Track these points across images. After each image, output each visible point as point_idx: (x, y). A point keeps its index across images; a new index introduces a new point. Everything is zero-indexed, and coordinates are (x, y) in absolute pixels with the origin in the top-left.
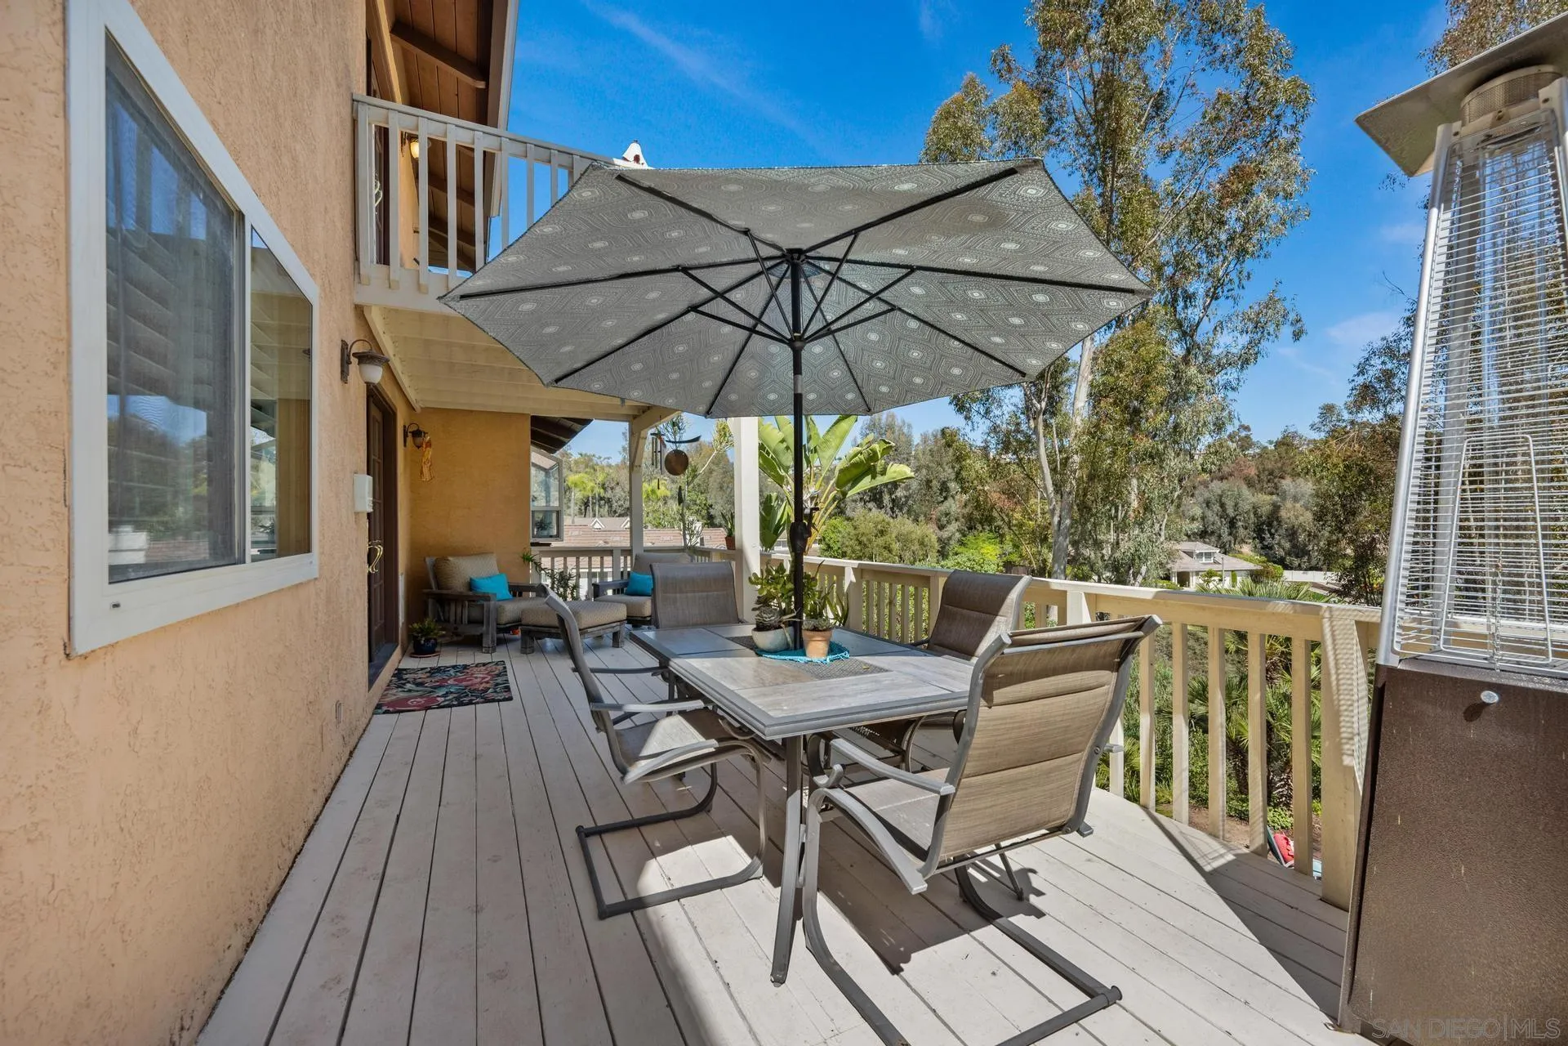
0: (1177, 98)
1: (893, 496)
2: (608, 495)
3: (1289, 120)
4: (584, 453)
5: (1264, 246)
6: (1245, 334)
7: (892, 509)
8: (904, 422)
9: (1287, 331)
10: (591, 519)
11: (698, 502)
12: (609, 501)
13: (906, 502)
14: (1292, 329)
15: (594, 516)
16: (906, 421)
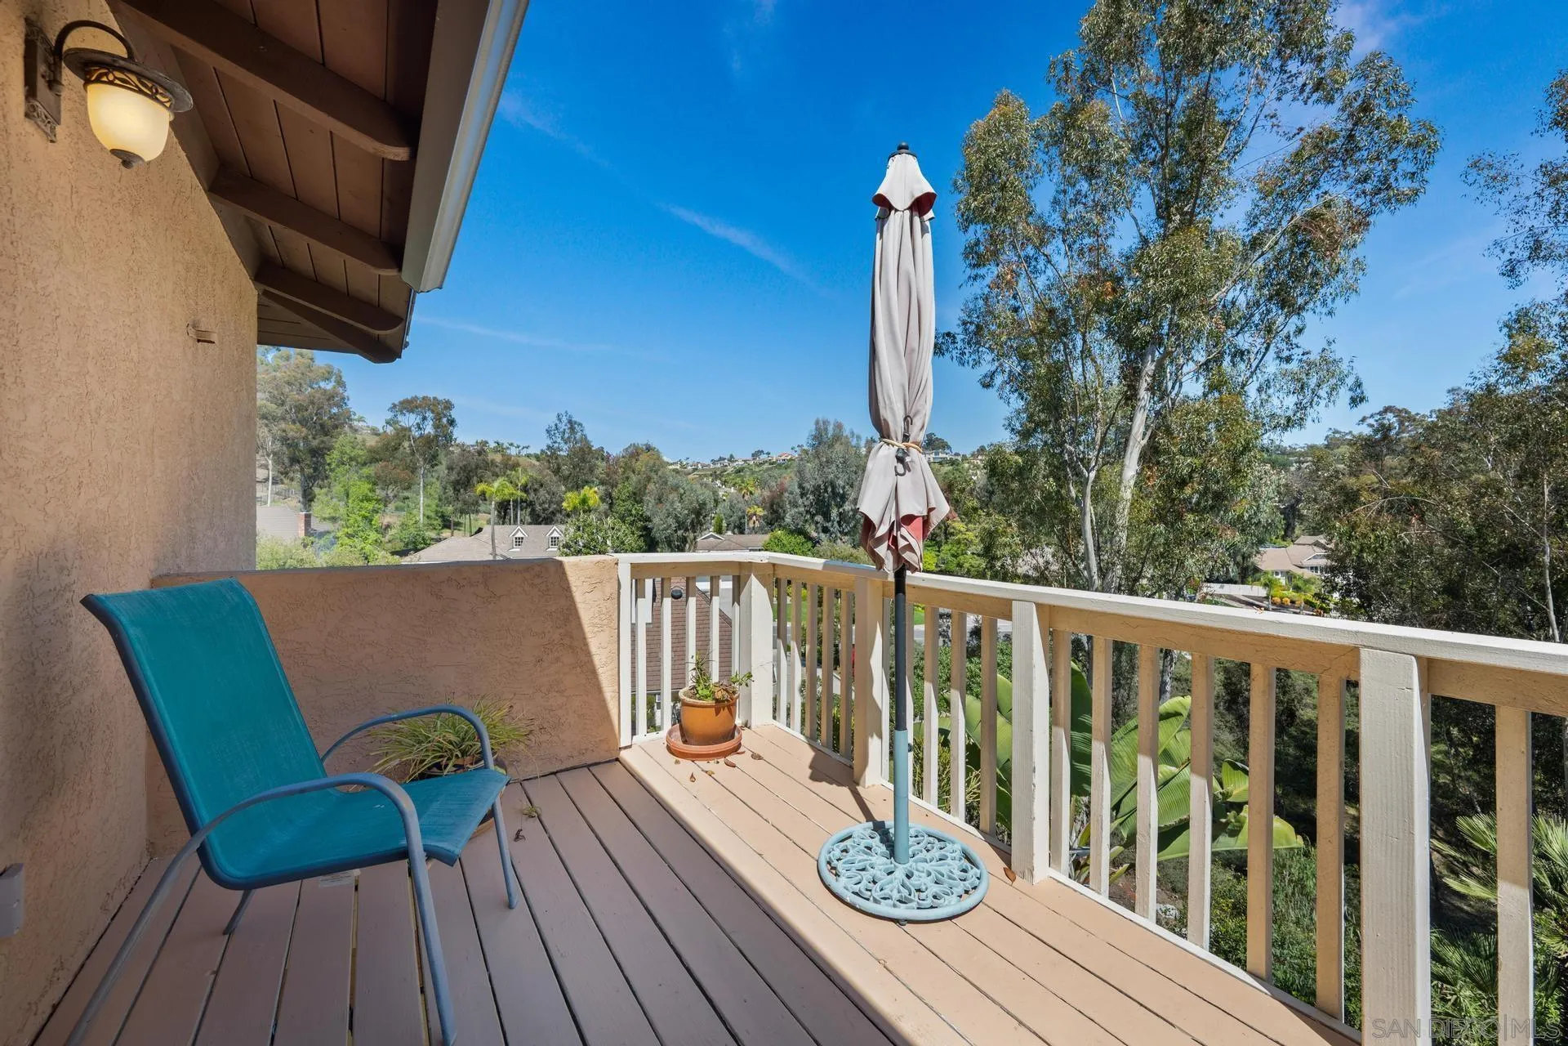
0: (1249, 129)
1: (841, 510)
2: (532, 497)
3: (1406, 166)
4: (501, 442)
5: (1329, 301)
6: (1291, 395)
7: (839, 523)
8: (852, 433)
9: (1344, 395)
10: (513, 526)
11: (634, 512)
12: (531, 504)
13: (854, 515)
14: (1351, 394)
15: (515, 522)
16: (855, 432)
